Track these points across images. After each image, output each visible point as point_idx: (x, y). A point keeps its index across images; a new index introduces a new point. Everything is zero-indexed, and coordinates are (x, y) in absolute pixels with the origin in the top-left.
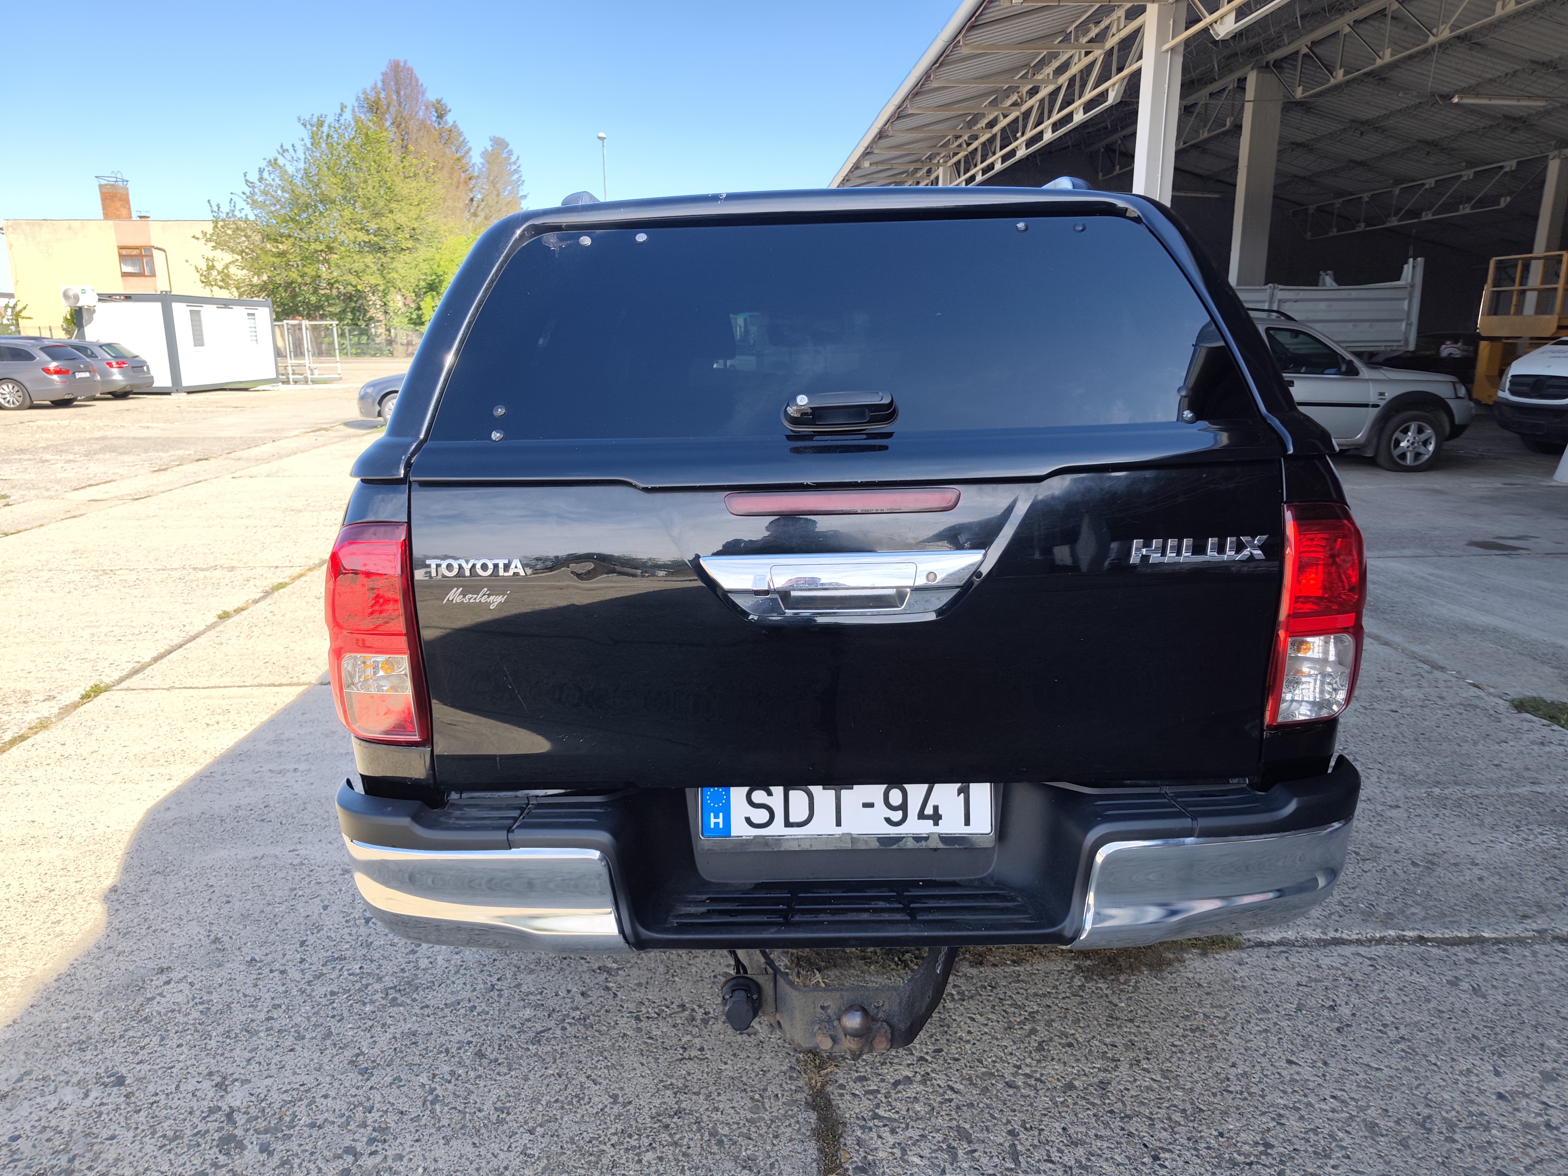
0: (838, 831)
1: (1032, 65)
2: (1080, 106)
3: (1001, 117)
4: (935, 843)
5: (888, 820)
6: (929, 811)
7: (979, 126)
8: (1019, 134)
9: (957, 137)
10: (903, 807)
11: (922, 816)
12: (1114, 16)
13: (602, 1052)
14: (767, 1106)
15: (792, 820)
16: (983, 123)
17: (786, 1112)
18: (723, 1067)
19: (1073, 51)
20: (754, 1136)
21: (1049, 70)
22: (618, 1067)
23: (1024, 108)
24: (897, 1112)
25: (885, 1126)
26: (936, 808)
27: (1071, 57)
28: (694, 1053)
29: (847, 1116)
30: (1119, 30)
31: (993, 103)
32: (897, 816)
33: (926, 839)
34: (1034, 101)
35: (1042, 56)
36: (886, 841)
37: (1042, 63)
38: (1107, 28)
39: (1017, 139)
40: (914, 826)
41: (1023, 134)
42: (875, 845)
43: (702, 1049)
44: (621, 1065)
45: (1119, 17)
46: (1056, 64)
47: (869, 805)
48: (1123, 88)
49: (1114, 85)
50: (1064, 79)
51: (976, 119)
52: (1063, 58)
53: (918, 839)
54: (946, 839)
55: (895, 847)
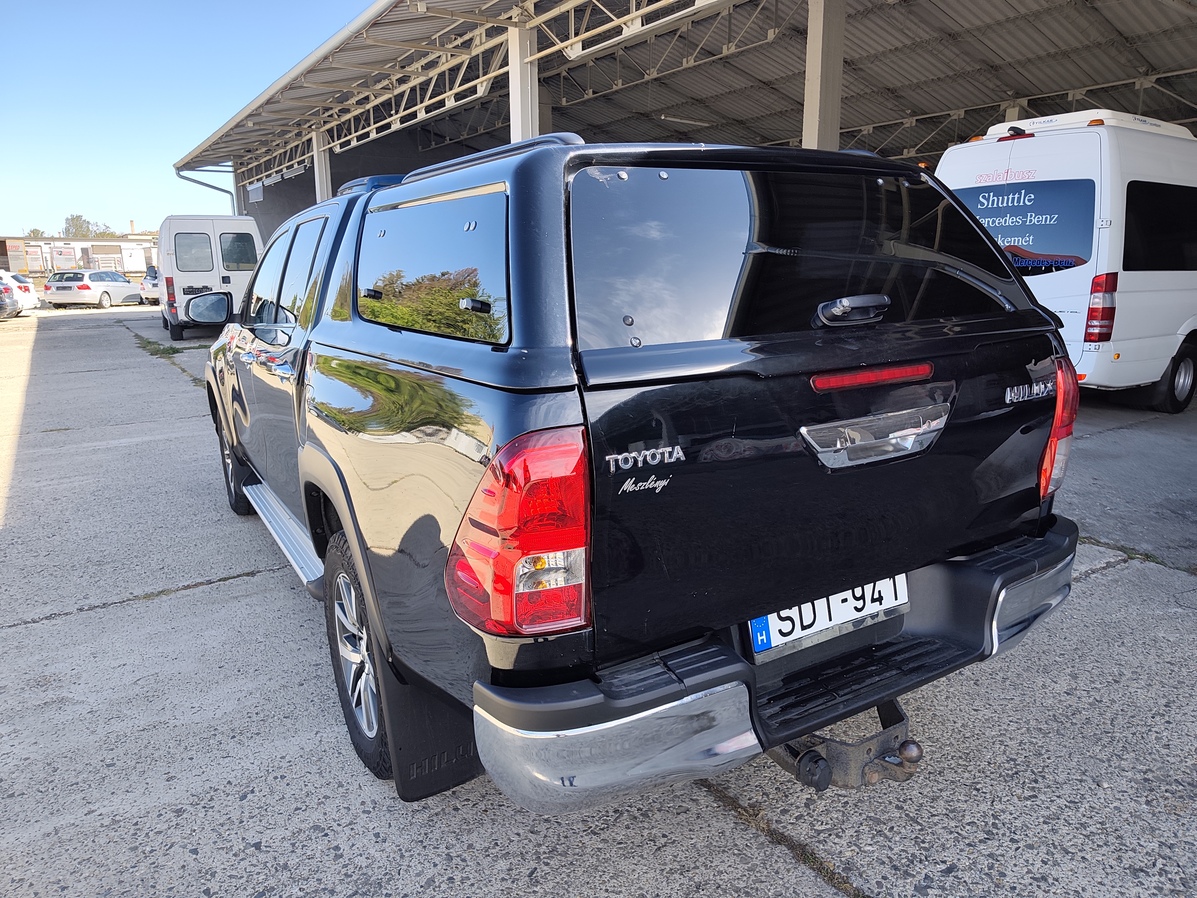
0: (831, 624)
1: (399, 59)
2: (451, 95)
3: (373, 97)
4: (882, 618)
5: (856, 609)
6: (876, 596)
7: (349, 102)
8: (393, 112)
9: (327, 109)
10: (863, 597)
11: (873, 600)
12: (477, 32)
13: (596, 869)
14: (749, 855)
15: (805, 624)
16: (353, 100)
17: (765, 854)
18: (693, 841)
19: (441, 53)
20: (763, 878)
21: (417, 66)
22: (621, 874)
23: (397, 92)
24: (826, 824)
25: (830, 835)
26: (879, 592)
27: (439, 57)
28: (663, 841)
29: (803, 839)
30: (481, 44)
31: (365, 85)
32: (860, 604)
33: (877, 615)
34: (405, 87)
35: (411, 52)
36: (857, 623)
37: (410, 60)
38: (471, 40)
39: (391, 115)
40: (871, 608)
41: (397, 112)
42: (851, 629)
43: (664, 836)
44: (621, 871)
45: (481, 34)
46: (424, 61)
47: (845, 601)
48: (490, 85)
49: (482, 83)
50: (434, 73)
51: (345, 97)
52: (431, 57)
53: (873, 616)
54: (888, 612)
55: (861, 627)
